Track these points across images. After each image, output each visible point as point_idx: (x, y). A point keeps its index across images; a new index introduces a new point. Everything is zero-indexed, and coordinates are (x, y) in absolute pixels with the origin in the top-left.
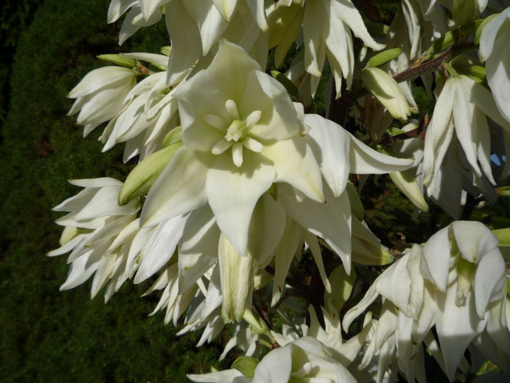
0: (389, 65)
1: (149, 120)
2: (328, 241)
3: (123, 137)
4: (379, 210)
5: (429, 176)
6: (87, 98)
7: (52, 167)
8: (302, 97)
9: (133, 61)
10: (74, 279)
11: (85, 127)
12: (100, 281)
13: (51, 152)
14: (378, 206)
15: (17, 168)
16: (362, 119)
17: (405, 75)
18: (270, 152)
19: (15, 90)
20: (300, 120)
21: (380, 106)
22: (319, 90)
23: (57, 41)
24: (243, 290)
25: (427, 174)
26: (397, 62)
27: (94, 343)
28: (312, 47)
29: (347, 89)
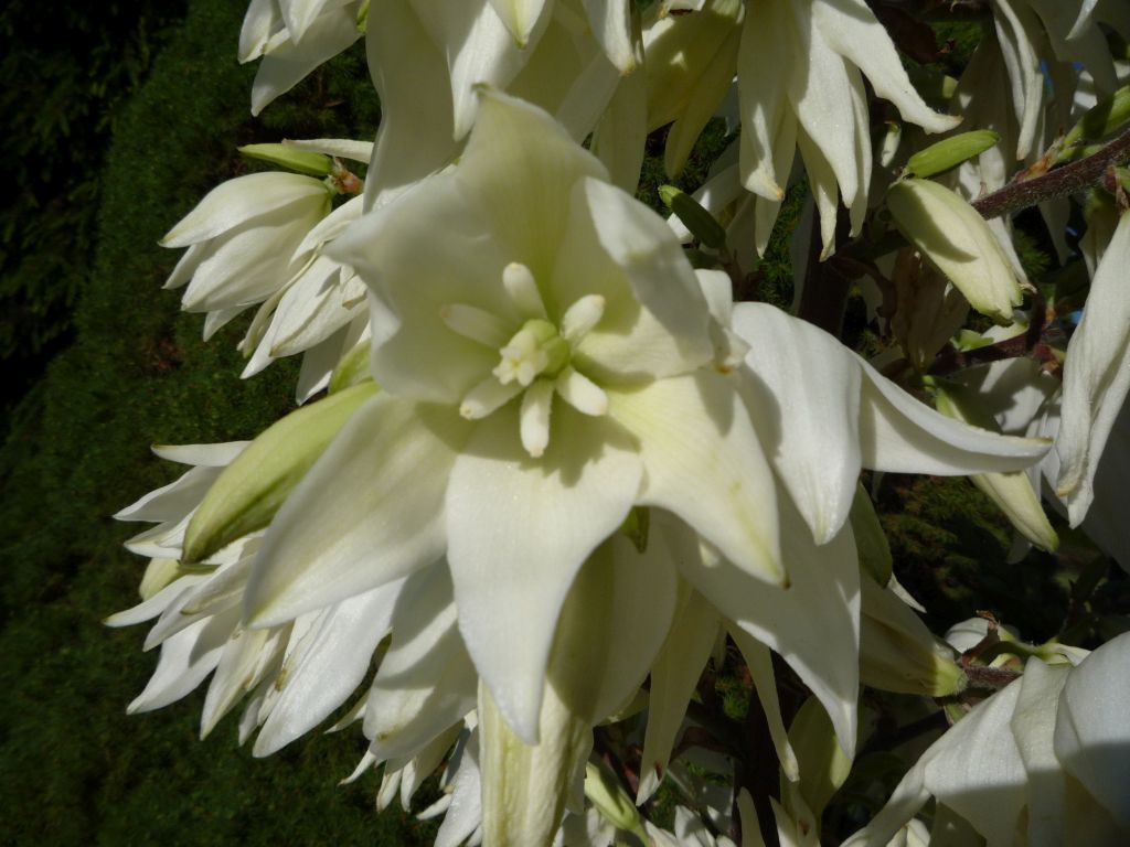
0: (958, 175)
1: (349, 305)
2: (793, 661)
3: (288, 345)
4: (915, 515)
5: (1075, 471)
6: (210, 248)
7: (176, 397)
8: (736, 252)
9: (326, 159)
10: (162, 688)
11: (208, 318)
12: (223, 697)
13: (176, 364)
14: (914, 506)
15: (102, 397)
16: (888, 311)
17: (1003, 199)
18: (631, 411)
19: (104, 226)
20: (720, 320)
21: (937, 277)
22: (778, 233)
23: (197, 120)
24: (541, 807)
25: (1069, 466)
26: (978, 168)
27: (247, 801)
28: (760, 122)
29: (851, 234)
